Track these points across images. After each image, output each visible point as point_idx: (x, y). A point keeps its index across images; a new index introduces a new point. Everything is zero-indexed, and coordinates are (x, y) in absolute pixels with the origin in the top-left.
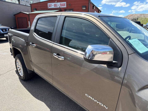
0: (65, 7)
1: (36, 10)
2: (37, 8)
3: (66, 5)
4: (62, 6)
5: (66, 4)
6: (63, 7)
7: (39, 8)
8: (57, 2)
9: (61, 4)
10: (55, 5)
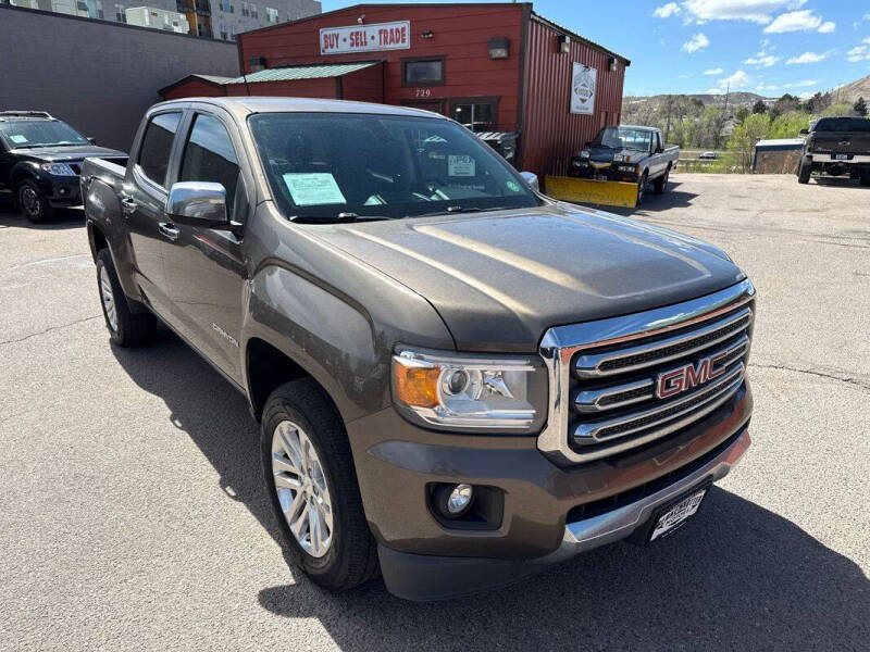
0: (406, 45)
1: (265, 64)
2: (267, 57)
3: (407, 37)
4: (392, 40)
5: (407, 32)
6: (392, 46)
7: (278, 55)
8: (365, 22)
9: (386, 31)
10: (356, 39)
